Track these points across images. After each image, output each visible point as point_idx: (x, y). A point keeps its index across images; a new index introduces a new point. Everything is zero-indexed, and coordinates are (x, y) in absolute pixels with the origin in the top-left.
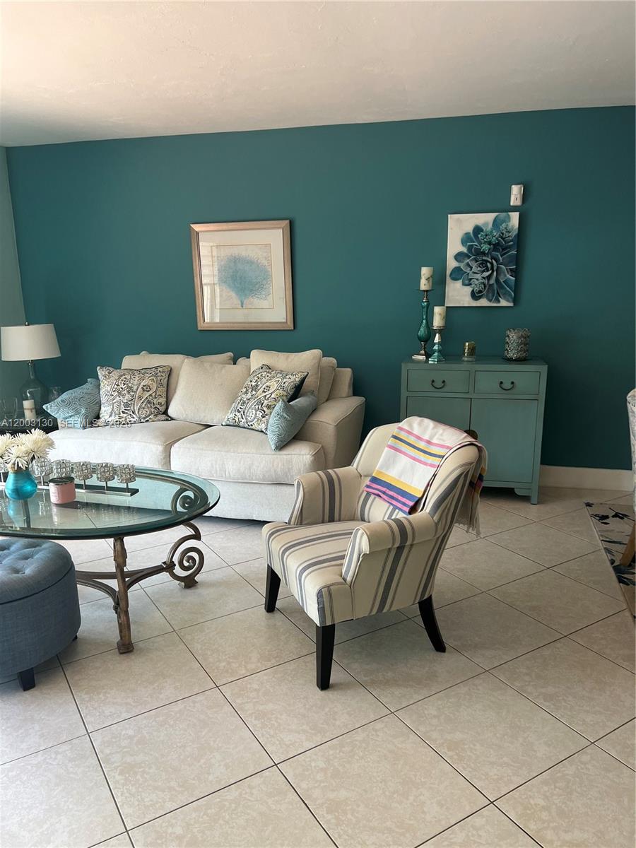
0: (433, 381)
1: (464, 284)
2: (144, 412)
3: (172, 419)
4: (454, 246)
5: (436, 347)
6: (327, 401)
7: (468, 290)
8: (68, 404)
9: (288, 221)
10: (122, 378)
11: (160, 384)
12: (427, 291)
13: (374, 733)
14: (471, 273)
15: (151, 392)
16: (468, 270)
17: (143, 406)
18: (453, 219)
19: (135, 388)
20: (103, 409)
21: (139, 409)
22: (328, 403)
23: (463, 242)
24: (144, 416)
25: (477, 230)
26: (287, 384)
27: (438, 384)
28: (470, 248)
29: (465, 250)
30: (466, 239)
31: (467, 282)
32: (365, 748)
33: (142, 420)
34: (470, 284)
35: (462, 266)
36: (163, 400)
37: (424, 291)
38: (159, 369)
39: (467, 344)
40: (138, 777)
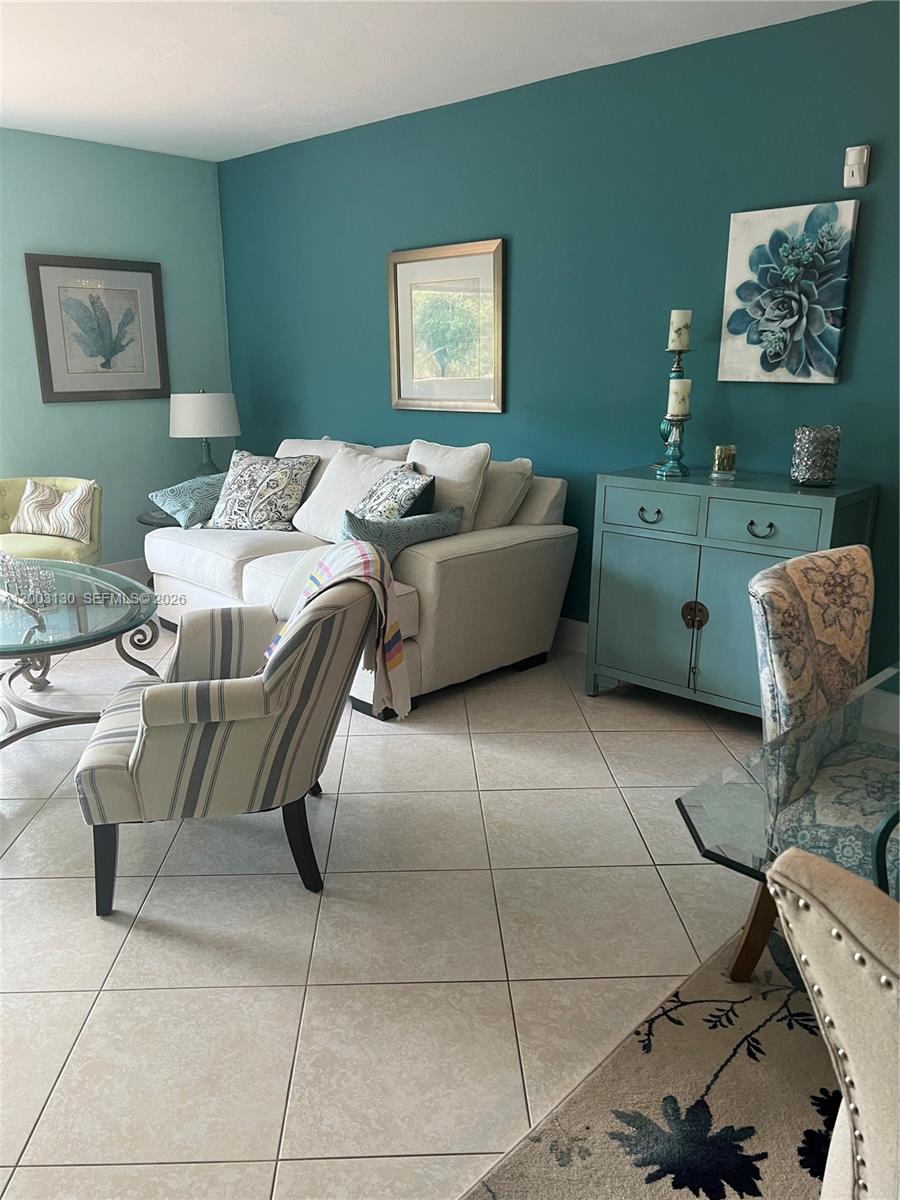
0: (642, 509)
1: (750, 341)
2: (260, 515)
3: (294, 529)
4: (738, 271)
5: (670, 451)
6: (500, 526)
7: (758, 351)
8: (176, 495)
9: (500, 241)
10: (251, 468)
11: (293, 479)
12: (680, 352)
14: (762, 320)
15: (277, 490)
16: (758, 316)
17: (261, 507)
18: (737, 220)
19: (260, 481)
20: (218, 506)
21: (255, 511)
23: (753, 263)
24: (257, 521)
25: (778, 238)
27: (651, 516)
28: (763, 274)
29: (754, 278)
30: (758, 258)
31: (755, 337)
33: (255, 527)
34: (760, 342)
35: (748, 307)
36: (292, 503)
37: (672, 352)
38: (302, 460)
39: (718, 448)
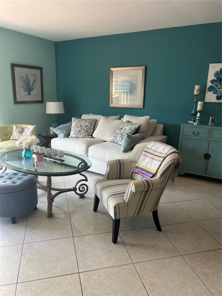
0: (194, 132)
1: (214, 93)
2: (84, 134)
3: (94, 138)
4: (211, 76)
5: (197, 118)
6: (151, 136)
7: (216, 95)
8: (60, 129)
9: (145, 66)
10: (79, 122)
11: (91, 125)
12: (197, 95)
13: (122, 270)
14: (217, 88)
15: (88, 128)
16: (216, 87)
17: (84, 132)
18: (211, 66)
19: (83, 125)
20: (71, 132)
21: (83, 133)
22: (151, 137)
23: (215, 75)
24: (84, 136)
26: (132, 128)
27: (196, 133)
28: (218, 78)
29: (215, 79)
30: (216, 74)
31: (215, 92)
32: (116, 276)
33: (83, 137)
34: (216, 93)
35: (214, 85)
36: (92, 131)
37: (195, 95)
38: (92, 120)
39: (211, 118)
40: (31, 264)
